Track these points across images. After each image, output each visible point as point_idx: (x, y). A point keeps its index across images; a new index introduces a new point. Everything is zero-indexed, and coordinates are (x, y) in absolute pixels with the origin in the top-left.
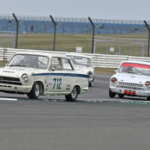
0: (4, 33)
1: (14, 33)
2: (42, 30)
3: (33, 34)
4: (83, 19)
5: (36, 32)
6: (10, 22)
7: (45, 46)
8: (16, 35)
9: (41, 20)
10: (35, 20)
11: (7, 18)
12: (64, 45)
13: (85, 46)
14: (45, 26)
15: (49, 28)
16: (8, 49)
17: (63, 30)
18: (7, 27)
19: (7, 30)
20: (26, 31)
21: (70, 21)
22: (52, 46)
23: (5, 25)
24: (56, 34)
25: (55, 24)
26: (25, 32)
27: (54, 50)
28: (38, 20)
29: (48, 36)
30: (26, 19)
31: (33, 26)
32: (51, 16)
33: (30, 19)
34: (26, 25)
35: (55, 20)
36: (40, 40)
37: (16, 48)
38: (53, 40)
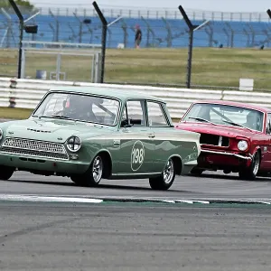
0: (72, 47)
1: (96, 48)
2: (160, 40)
3: (139, 50)
4: (255, 13)
5: (148, 45)
6: (87, 21)
7: (169, 77)
8: (100, 51)
9: (160, 17)
10: (145, 16)
11: (80, 14)
12: (210, 74)
13: (260, 76)
14: (169, 31)
15: (177, 36)
16: (82, 84)
17: (211, 40)
18: (80, 34)
19: (80, 41)
20: (125, 43)
21: (227, 19)
22: (184, 78)
23: (77, 30)
24: (193, 48)
25: (191, 26)
26: (122, 46)
27: (189, 87)
28: (152, 16)
29: (176, 54)
30: (125, 15)
31: (139, 32)
32: (180, 8)
33: (135, 15)
34: (125, 29)
35: (190, 18)
36: (155, 63)
37: (102, 82)
38: (186, 63)
